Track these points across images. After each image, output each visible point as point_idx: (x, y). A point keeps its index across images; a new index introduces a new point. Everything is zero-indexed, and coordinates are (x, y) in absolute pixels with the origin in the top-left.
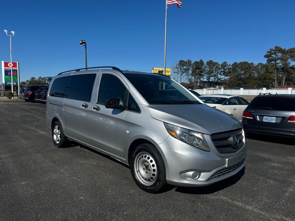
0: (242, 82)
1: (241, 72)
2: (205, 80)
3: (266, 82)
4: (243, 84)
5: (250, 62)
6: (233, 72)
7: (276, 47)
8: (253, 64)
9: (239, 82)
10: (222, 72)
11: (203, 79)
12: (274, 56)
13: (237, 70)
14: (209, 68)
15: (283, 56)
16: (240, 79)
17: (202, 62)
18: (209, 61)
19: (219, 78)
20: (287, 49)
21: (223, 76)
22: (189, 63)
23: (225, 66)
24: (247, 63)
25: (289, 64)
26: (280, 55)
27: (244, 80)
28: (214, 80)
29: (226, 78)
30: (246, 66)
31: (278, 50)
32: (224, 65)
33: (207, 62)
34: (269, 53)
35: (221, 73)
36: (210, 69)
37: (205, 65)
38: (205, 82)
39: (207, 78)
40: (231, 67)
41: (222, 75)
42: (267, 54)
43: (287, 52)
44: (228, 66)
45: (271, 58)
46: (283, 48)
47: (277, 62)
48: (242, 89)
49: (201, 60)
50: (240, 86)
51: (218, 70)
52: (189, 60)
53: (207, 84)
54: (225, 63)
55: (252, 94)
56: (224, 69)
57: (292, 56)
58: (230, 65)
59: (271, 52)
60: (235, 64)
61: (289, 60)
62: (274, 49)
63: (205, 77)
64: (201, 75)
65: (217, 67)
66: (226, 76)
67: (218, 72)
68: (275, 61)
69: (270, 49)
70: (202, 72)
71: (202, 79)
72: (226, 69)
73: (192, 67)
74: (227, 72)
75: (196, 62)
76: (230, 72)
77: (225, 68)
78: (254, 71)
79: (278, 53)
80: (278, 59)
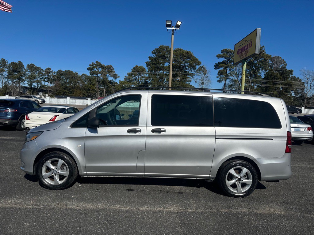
0: (68, 91)
1: (67, 81)
2: (26, 85)
3: (90, 93)
4: (68, 93)
5: (74, 72)
6: (59, 80)
7: (97, 62)
8: (78, 74)
9: (65, 91)
10: (46, 78)
11: (24, 84)
12: (95, 69)
13: (63, 78)
14: (31, 72)
15: (102, 71)
16: (66, 88)
17: (20, 65)
18: (31, 64)
19: (43, 84)
20: (106, 65)
21: (47, 84)
22: (3, 63)
23: (49, 73)
24: (72, 72)
25: (108, 78)
26: (100, 69)
27: (70, 89)
28: (36, 86)
29: (51, 85)
30: (70, 75)
31: (99, 65)
32: (48, 71)
33: (28, 65)
34: (91, 67)
35: (45, 80)
36: (31, 74)
37: (26, 68)
38: (26, 87)
39: (28, 83)
40: (56, 74)
41: (46, 82)
42: (90, 67)
43: (106, 68)
44: (53, 73)
45: (93, 71)
46: (102, 64)
47: (99, 75)
48: (68, 98)
49: (20, 62)
50: (65, 95)
51: (41, 76)
52: (3, 59)
53: (29, 91)
54: (49, 69)
55: (78, 104)
56: (48, 76)
57: (109, 73)
58: (54, 73)
59: (93, 65)
60: (60, 73)
61: (108, 75)
62: (95, 63)
63: (26, 82)
64: (20, 79)
65: (40, 73)
66: (51, 83)
67: (41, 78)
68: (97, 74)
69: (92, 63)
70: (22, 76)
71: (21, 84)
72: (50, 76)
73: (7, 68)
74: (51, 79)
75: (13, 63)
76: (55, 80)
77: (50, 74)
78: (79, 81)
79: (99, 67)
80: (99, 73)
